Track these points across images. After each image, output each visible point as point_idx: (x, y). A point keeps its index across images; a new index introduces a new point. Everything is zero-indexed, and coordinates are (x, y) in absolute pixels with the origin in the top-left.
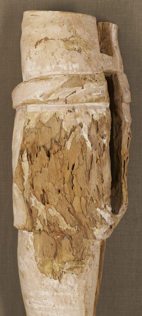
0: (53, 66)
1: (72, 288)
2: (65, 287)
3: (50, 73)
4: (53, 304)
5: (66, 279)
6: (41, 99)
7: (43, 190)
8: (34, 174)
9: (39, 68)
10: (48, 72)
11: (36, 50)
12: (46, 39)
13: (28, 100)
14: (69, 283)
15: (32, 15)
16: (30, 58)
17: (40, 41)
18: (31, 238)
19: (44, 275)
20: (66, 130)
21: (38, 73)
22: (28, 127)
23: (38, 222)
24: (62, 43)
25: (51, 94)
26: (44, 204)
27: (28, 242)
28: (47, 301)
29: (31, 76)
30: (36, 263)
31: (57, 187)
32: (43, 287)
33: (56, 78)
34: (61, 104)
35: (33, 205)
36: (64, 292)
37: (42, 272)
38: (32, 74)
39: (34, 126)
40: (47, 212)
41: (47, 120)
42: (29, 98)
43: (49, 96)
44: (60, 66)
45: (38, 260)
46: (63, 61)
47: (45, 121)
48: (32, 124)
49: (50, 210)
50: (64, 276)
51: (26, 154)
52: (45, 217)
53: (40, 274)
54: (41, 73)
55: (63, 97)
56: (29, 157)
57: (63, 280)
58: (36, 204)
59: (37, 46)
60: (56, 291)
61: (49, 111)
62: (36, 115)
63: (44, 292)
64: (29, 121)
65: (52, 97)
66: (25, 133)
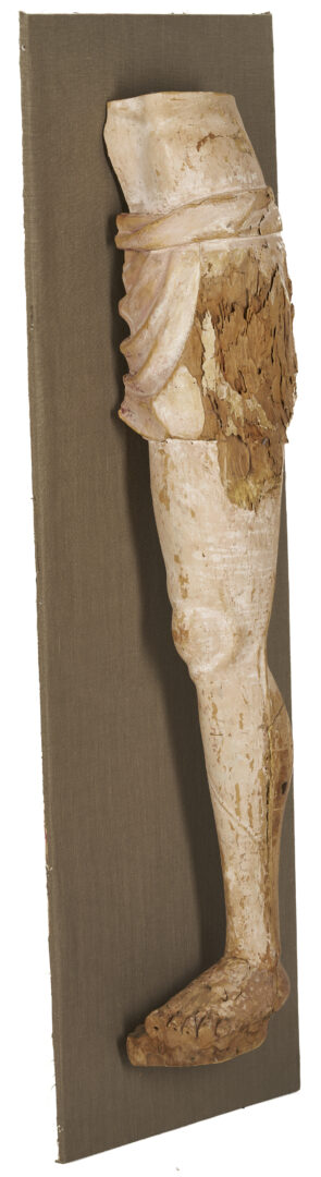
0: (230, 179)
1: (269, 519)
2: (261, 520)
3: (226, 190)
4: (244, 549)
5: (264, 507)
6: (231, 230)
7: (240, 372)
8: (224, 348)
9: (209, 182)
10: (224, 187)
11: (199, 154)
12: (212, 136)
13: (205, 234)
14: (266, 513)
15: (174, 99)
16: (191, 167)
17: (204, 140)
18: (213, 450)
19: (236, 506)
20: (266, 274)
21: (209, 190)
22: (210, 275)
23: (230, 423)
24: (232, 142)
25: (243, 222)
26: (240, 393)
27: (207, 457)
28: (237, 547)
29: (194, 196)
30: (223, 489)
31: (259, 366)
32: (233, 525)
33: (242, 197)
34: (254, 237)
35: (225, 397)
36: (260, 529)
37: (233, 501)
38: (196, 192)
39: (221, 273)
40: (244, 405)
41: (240, 262)
42: (206, 229)
43: (240, 224)
44: (239, 177)
45: (226, 483)
46: (240, 169)
47: (238, 264)
48: (217, 270)
49: (248, 402)
50: (262, 503)
51: (210, 319)
52: (241, 413)
53: (230, 505)
54: (212, 190)
55: (255, 226)
56: (215, 322)
57: (259, 511)
58: (229, 394)
59: (201, 148)
60: (251, 529)
61: (241, 248)
62: (220, 256)
63: (233, 533)
64: (210, 265)
65: (245, 226)
66: (202, 285)
